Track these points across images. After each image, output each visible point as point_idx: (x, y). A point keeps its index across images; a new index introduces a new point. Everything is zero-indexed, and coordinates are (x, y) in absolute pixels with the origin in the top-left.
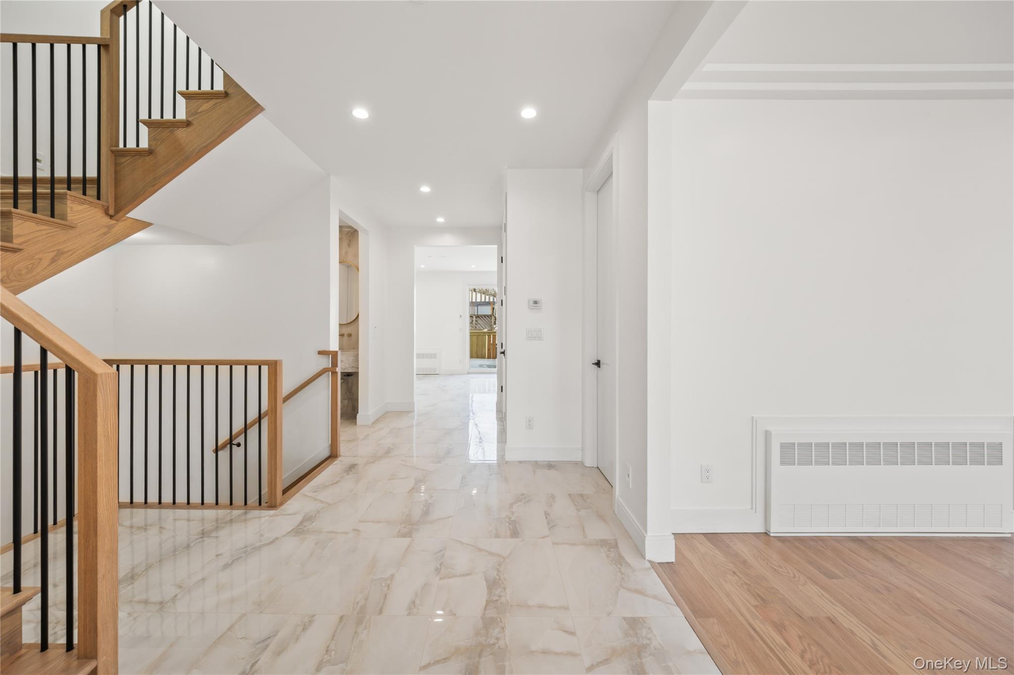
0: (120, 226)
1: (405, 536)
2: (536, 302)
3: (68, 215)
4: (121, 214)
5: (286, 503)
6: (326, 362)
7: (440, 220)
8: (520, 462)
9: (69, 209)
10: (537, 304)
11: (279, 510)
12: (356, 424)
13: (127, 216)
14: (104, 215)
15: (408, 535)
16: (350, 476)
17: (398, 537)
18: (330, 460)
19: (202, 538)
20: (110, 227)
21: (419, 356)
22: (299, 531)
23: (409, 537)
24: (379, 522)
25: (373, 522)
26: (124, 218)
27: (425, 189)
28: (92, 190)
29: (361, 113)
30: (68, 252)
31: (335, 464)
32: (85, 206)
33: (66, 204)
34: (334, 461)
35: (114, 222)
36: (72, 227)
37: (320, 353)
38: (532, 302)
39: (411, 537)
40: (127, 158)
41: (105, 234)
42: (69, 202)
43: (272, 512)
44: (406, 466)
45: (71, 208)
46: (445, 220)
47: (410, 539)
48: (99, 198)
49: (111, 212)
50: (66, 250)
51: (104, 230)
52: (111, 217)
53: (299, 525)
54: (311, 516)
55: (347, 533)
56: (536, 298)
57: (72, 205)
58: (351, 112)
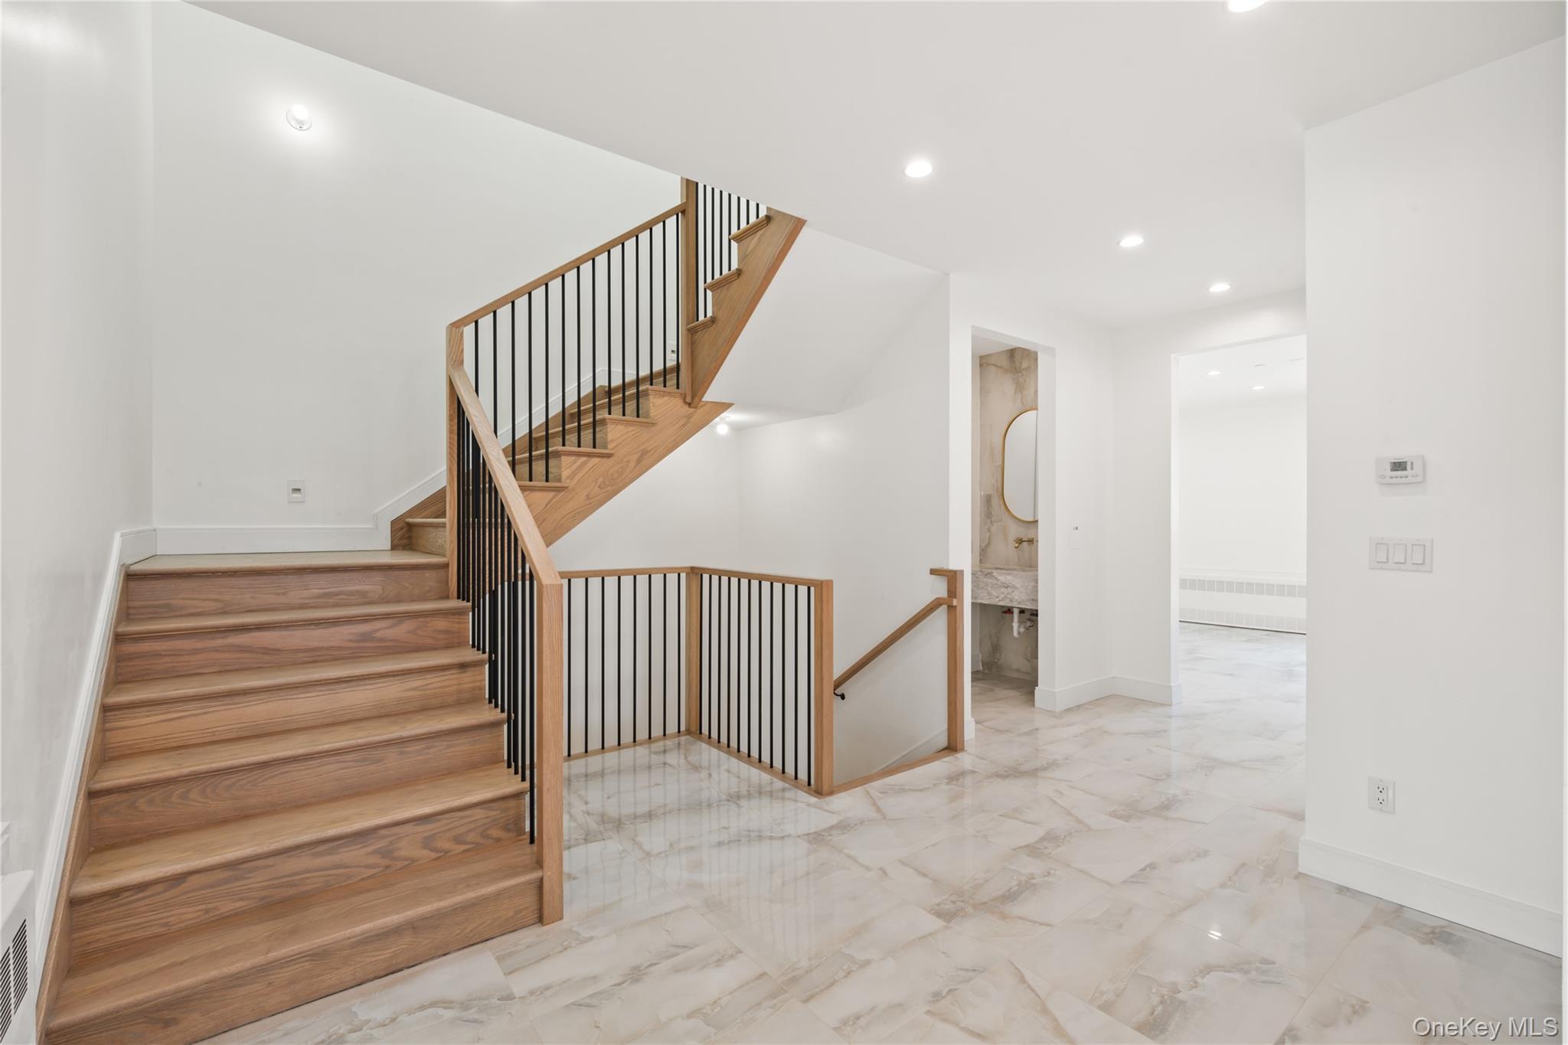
0: (700, 412)
1: (939, 914)
2: (1399, 466)
3: (651, 411)
4: (696, 399)
5: (838, 795)
6: (940, 589)
7: (1220, 288)
8: (1343, 890)
9: (651, 405)
10: (1405, 469)
11: (822, 800)
12: (1034, 705)
13: (703, 400)
14: (683, 404)
15: (947, 916)
16: (948, 787)
17: (930, 912)
18: (946, 751)
19: (728, 800)
20: (689, 417)
21: (1184, 584)
22: (817, 838)
23: (945, 921)
24: (925, 875)
25: (916, 870)
26: (701, 404)
27: (1132, 241)
28: (672, 381)
29: (919, 168)
30: (650, 451)
31: (944, 762)
32: (666, 398)
33: (649, 400)
34: (949, 756)
35: (693, 410)
36: (653, 424)
37: (933, 572)
38: (1388, 467)
39: (949, 921)
40: (699, 333)
41: (684, 425)
42: (651, 397)
43: (813, 800)
44: (1055, 802)
45: (654, 403)
46: (1230, 285)
47: (944, 924)
48: (678, 388)
49: (688, 400)
50: (649, 449)
51: (682, 422)
52: (689, 405)
53: (825, 830)
54: (849, 825)
55: (868, 869)
56: (1398, 455)
57: (653, 400)
58: (903, 170)
